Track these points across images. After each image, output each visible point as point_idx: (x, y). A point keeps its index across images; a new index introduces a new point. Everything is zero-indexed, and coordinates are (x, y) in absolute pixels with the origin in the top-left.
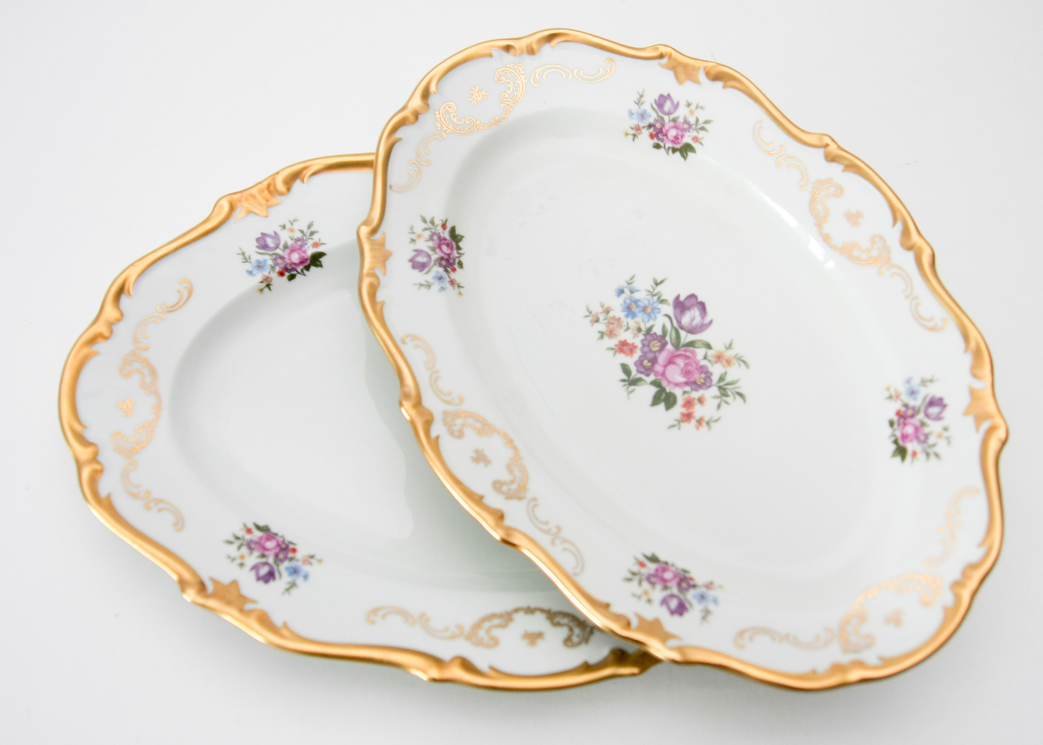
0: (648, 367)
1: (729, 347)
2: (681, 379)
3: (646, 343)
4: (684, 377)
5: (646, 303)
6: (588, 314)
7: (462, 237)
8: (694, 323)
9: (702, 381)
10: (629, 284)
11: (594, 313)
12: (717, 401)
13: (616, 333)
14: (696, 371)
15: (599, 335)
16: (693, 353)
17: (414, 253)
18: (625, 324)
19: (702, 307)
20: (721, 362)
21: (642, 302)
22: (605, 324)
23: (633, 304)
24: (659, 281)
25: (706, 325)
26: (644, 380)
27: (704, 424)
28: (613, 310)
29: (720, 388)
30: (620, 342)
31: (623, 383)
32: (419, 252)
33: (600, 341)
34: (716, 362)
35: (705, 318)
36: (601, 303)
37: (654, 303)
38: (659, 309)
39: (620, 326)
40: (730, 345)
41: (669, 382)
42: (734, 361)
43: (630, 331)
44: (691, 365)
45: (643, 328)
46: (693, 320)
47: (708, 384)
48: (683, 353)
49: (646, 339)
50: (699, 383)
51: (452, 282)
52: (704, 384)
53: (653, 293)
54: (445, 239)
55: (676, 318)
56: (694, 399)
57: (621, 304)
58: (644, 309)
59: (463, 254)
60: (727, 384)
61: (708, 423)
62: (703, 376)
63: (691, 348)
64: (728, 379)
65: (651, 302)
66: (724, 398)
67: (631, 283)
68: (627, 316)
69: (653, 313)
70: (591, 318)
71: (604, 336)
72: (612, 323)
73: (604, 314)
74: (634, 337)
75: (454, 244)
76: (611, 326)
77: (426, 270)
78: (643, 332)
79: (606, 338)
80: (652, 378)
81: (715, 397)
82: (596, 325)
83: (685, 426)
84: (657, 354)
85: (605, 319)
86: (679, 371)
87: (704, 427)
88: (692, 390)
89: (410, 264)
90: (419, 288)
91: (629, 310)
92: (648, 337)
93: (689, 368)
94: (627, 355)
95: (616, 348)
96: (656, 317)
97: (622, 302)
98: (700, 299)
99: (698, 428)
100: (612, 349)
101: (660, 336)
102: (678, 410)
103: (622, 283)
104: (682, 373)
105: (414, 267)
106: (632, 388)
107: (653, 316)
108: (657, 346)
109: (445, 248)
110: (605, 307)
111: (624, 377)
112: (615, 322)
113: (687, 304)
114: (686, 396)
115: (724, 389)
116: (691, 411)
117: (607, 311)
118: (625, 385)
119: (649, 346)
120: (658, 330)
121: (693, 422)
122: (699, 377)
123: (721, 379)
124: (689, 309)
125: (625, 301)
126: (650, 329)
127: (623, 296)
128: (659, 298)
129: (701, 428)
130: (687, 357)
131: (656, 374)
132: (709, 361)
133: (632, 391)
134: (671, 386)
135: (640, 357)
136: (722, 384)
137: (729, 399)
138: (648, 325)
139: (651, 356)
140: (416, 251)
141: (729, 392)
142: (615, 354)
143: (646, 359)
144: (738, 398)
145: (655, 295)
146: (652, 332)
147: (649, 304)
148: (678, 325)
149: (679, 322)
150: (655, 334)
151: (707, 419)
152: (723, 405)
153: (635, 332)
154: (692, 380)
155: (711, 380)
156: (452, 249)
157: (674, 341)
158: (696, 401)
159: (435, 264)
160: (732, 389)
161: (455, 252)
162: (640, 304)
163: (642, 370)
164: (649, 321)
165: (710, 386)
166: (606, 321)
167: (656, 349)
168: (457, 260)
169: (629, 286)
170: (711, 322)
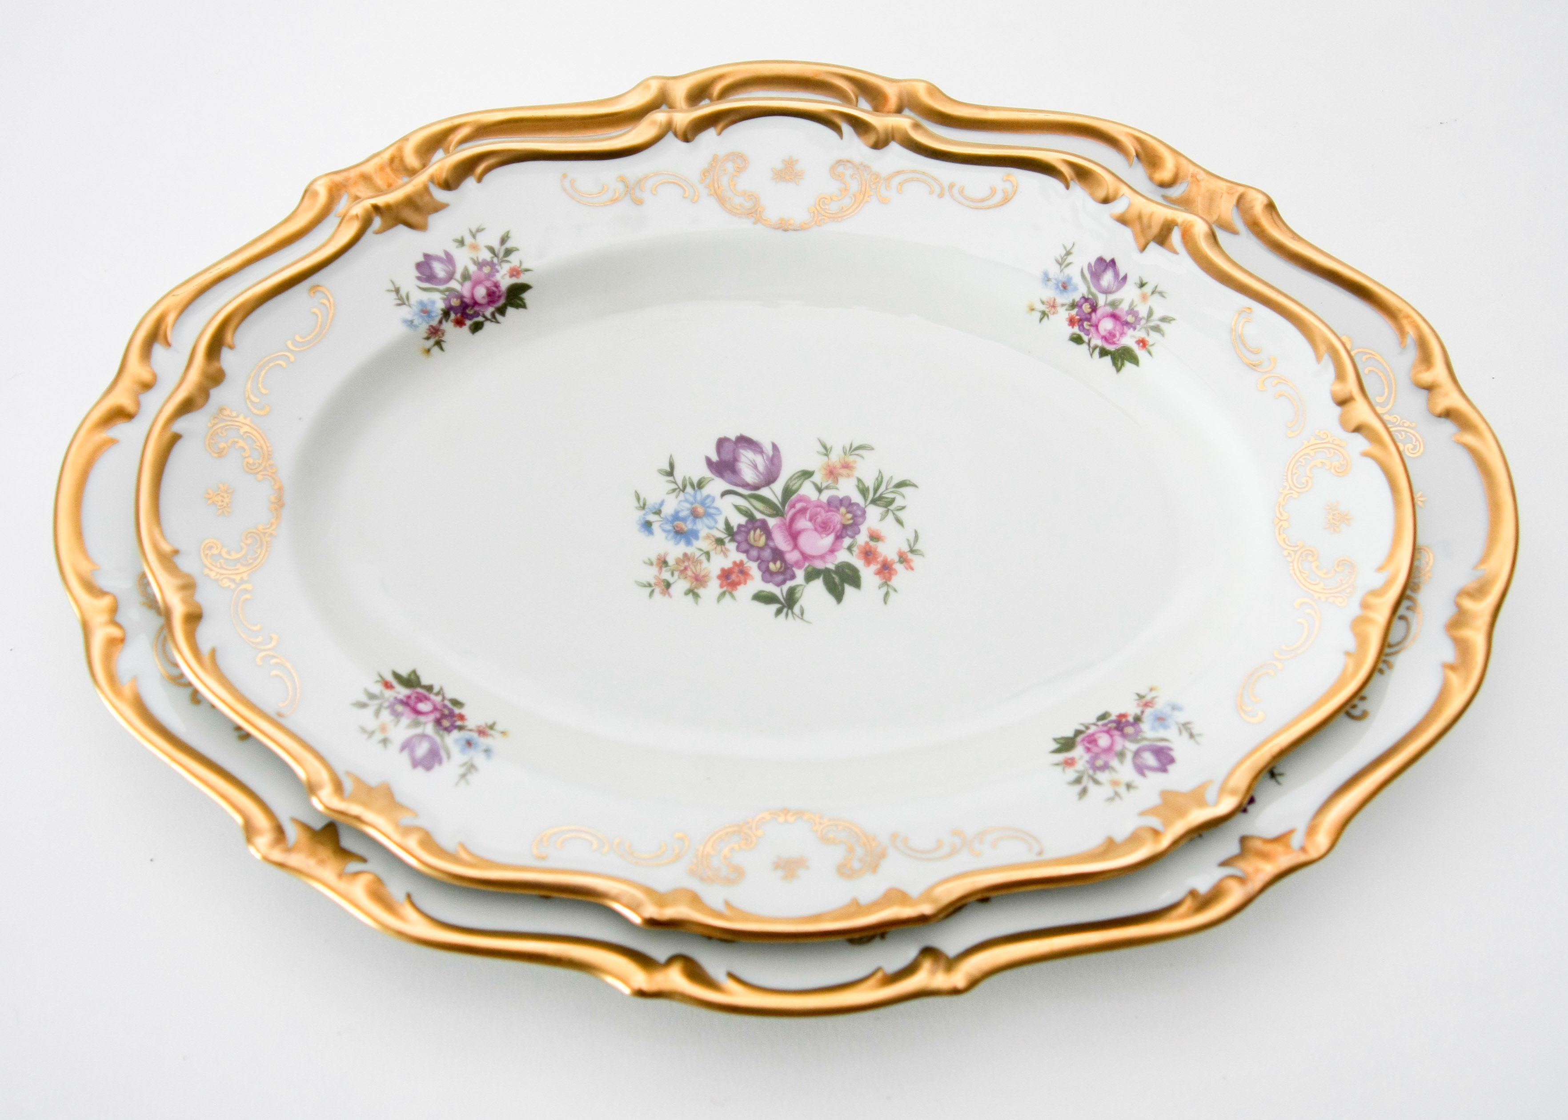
0: (781, 567)
1: (826, 451)
2: (828, 540)
3: (744, 546)
4: (828, 535)
5: (688, 505)
6: (649, 590)
7: (414, 672)
8: (761, 468)
9: (849, 516)
10: (643, 507)
11: (653, 581)
12: (890, 517)
13: (703, 573)
14: (830, 513)
15: (690, 596)
16: (801, 499)
17: (406, 754)
18: (698, 553)
19: (745, 441)
20: (841, 475)
21: (683, 510)
22: (679, 578)
23: (676, 523)
24: (668, 468)
25: (773, 456)
26: (798, 586)
27: (910, 556)
28: (666, 554)
29: (874, 502)
30: (719, 577)
31: (782, 616)
32: (407, 746)
33: (700, 600)
34: (836, 481)
35: (764, 449)
36: (645, 563)
37: (695, 497)
38: (708, 496)
39: (697, 562)
40: (825, 447)
41: (822, 557)
42: (851, 459)
43: (712, 554)
44: (817, 514)
45: (722, 535)
46: (755, 467)
47: (859, 513)
48: (793, 511)
49: (739, 543)
50: (851, 522)
51: (482, 732)
52: (855, 517)
53: (679, 488)
54: (409, 697)
55: (736, 485)
56: (867, 543)
57: (666, 538)
58: (695, 514)
59: (441, 689)
60: (876, 490)
61: (912, 551)
62: (843, 510)
63: (794, 497)
64: (870, 483)
65: (691, 499)
66: (892, 507)
67: (644, 504)
68: (689, 543)
69: (709, 507)
70: (657, 590)
71: (696, 590)
72: (686, 569)
73: (664, 569)
74: (726, 555)
75: (419, 690)
76: (689, 573)
77: (443, 754)
78: (727, 540)
79: (701, 591)
80: (800, 574)
81: (883, 517)
82: (672, 590)
83: (895, 581)
84: (771, 544)
85: (672, 574)
86: (815, 534)
87: (915, 560)
88: (852, 537)
89: (420, 771)
90: (467, 783)
91: (680, 534)
92: (739, 538)
93: (819, 520)
94: (745, 583)
95: (725, 589)
96: (717, 509)
97: (664, 535)
98: (733, 436)
99: (912, 569)
100: (723, 594)
101: (747, 522)
102: (868, 574)
103: (637, 516)
104: (820, 533)
105: (429, 768)
106: (797, 609)
107: (712, 511)
108: (761, 536)
109: (423, 707)
110: (654, 560)
111: (774, 607)
112: (686, 564)
113: (727, 456)
114: (856, 550)
115: (881, 498)
116: (880, 559)
117: (663, 563)
118: (787, 615)
119: (752, 546)
120: (738, 520)
121: (898, 567)
122: (841, 517)
123: (864, 491)
124: (735, 460)
125: (665, 531)
126: (728, 527)
127: (656, 527)
128: (692, 485)
129: (913, 564)
130: (803, 511)
131: (798, 564)
132: (827, 488)
133: (802, 614)
134: (829, 558)
135: (759, 567)
136: (871, 496)
137: (899, 502)
138: (721, 525)
139: (767, 554)
140: (403, 748)
141: (891, 496)
142: (733, 596)
143: (768, 562)
144: (903, 490)
145: (685, 487)
146: (735, 529)
147: (692, 504)
148: (747, 489)
149: (746, 485)
150: (740, 526)
151: (906, 548)
152: (900, 514)
153: (719, 548)
154: (839, 527)
155: (857, 505)
156: (427, 699)
157: (768, 511)
158: (872, 543)
159: (442, 737)
160: (887, 489)
161: (432, 697)
162: (682, 514)
163: (780, 578)
164: (716, 522)
165: (864, 512)
166: (676, 574)
167: (762, 541)
168: (447, 703)
169: (647, 510)
170: (775, 447)
